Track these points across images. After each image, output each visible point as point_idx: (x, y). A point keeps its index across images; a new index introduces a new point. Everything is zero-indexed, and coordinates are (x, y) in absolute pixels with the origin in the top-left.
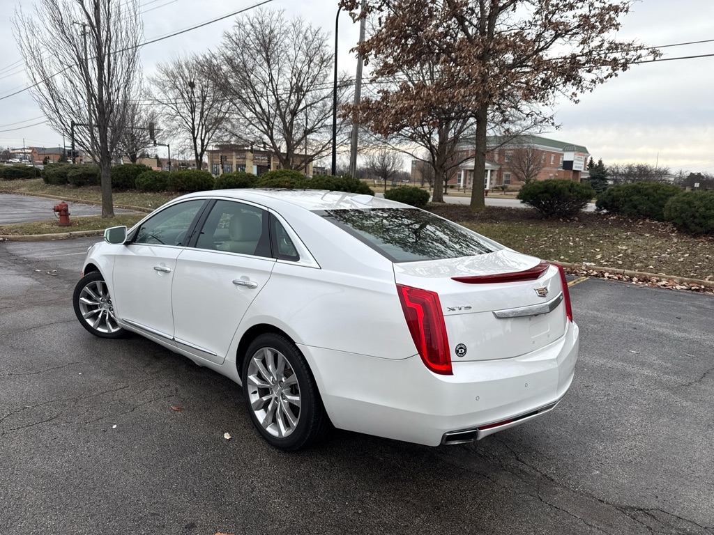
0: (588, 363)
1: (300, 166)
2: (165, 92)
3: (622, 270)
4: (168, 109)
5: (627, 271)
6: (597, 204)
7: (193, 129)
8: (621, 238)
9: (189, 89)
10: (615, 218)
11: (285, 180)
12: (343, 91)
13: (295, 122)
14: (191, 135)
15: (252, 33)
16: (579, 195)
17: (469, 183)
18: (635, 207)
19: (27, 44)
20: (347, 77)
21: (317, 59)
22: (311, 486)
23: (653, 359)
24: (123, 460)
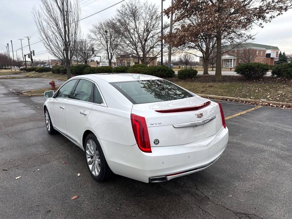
0: (247, 145)
1: (148, 62)
2: (96, 35)
3: (278, 103)
4: (98, 42)
5: (281, 103)
6: (272, 73)
7: (108, 49)
8: (280, 88)
9: (105, 33)
10: (280, 79)
11: (139, 68)
12: (165, 30)
13: (146, 44)
14: (107, 52)
15: (128, 9)
16: (262, 69)
17: (224, 65)
18: (289, 73)
19: (38, 21)
20: (167, 24)
21: (154, 17)
22: (103, 197)
23: (279, 144)
24: (35, 183)
